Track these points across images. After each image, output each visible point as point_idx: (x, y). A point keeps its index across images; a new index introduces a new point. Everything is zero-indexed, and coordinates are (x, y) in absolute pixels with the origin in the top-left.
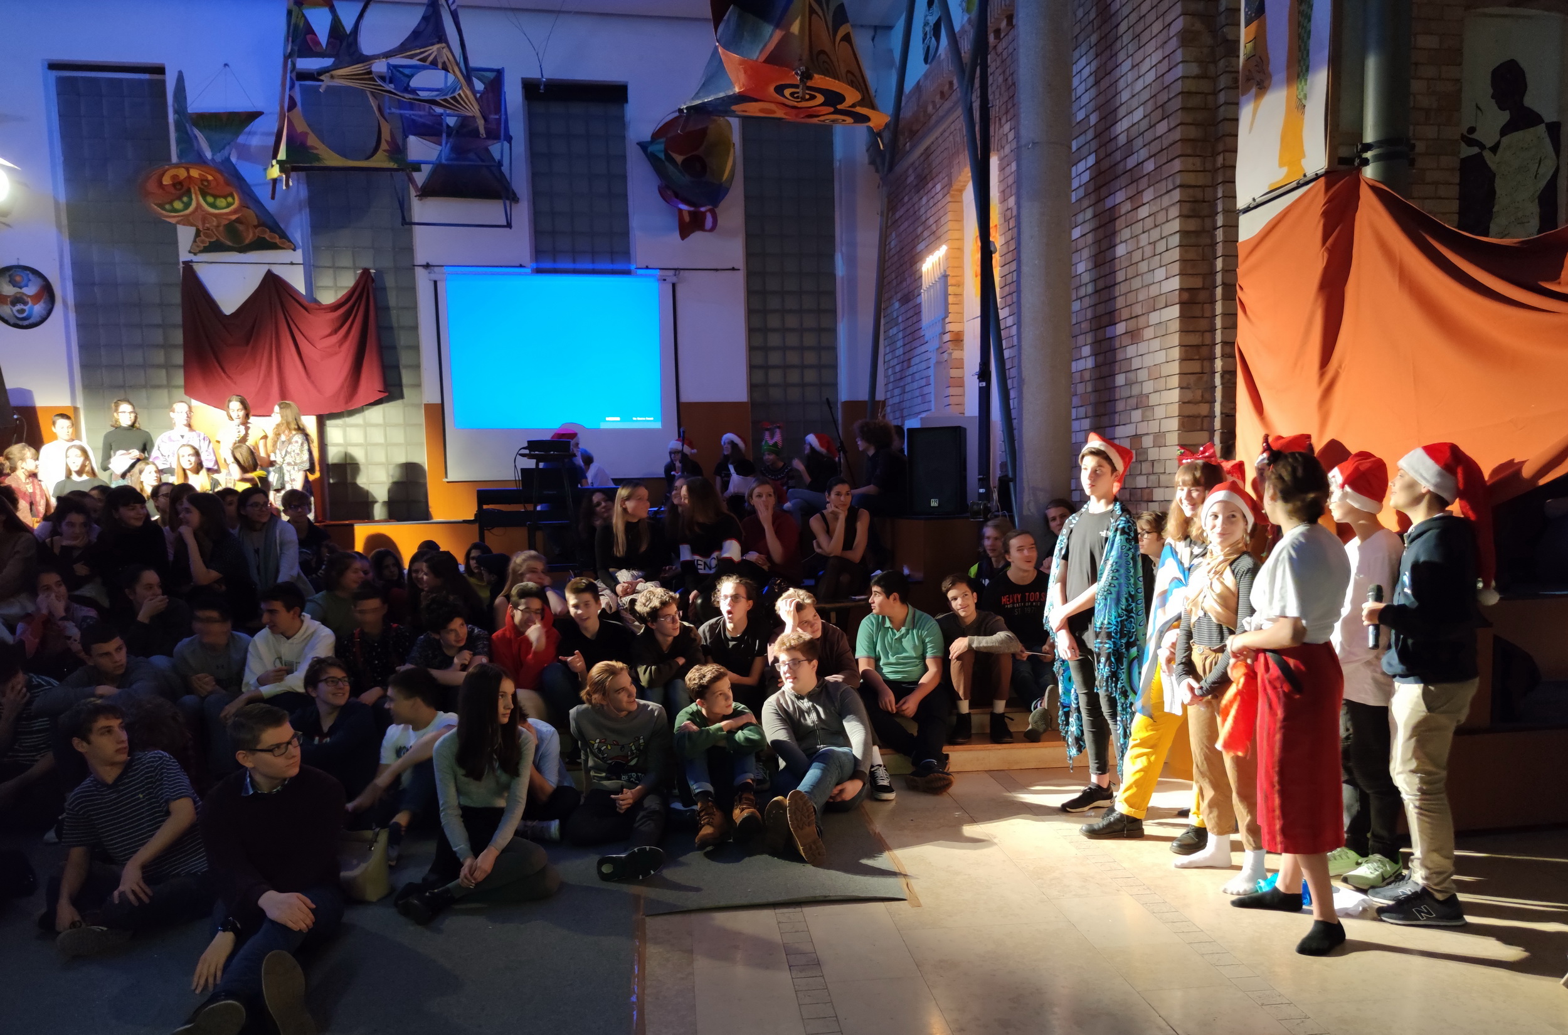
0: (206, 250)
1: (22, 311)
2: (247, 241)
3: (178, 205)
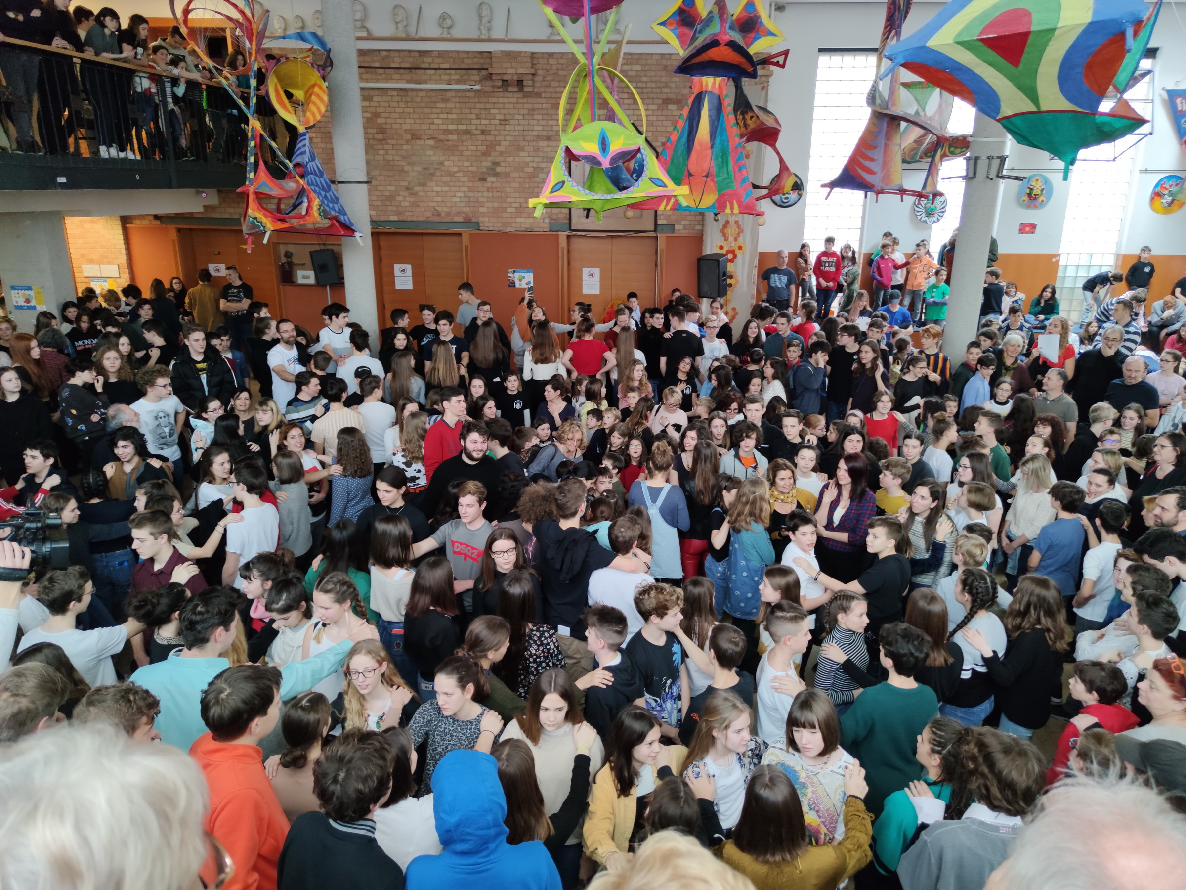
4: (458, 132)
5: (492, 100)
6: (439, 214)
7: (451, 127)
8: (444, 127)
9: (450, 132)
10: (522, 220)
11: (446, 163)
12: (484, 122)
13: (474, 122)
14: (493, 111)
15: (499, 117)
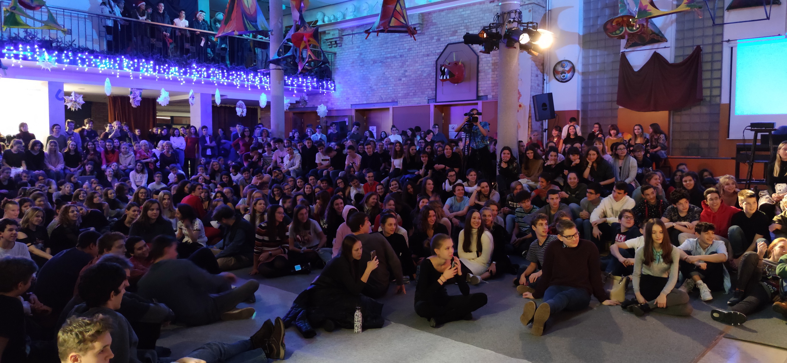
0: (630, 46)
1: (564, 76)
2: (647, 41)
3: (618, 32)
4: (391, 58)
5: (405, 40)
6: (382, 99)
7: (389, 55)
8: (386, 56)
9: (387, 58)
10: (415, 99)
11: (386, 73)
12: (402, 51)
13: (398, 51)
14: (405, 45)
15: (408, 47)
